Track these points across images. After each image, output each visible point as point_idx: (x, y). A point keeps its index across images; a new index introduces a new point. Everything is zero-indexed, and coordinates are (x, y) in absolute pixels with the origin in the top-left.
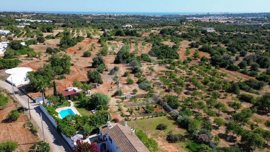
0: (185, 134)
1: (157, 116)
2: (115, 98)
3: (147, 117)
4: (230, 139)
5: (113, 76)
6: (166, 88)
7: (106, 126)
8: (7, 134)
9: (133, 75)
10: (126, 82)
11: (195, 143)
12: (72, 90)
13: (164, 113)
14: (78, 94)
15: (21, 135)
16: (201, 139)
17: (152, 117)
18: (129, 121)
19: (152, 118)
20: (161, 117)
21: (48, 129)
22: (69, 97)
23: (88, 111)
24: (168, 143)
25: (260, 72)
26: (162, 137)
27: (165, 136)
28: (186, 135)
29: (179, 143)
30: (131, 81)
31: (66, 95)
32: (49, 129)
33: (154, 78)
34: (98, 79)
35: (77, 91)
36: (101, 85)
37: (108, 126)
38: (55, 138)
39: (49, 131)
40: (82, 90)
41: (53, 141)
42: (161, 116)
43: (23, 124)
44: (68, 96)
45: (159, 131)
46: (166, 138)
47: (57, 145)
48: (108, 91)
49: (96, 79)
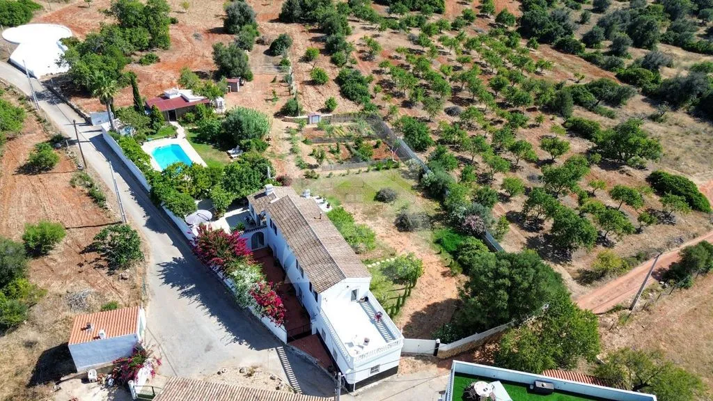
0: (437, 213)
1: (378, 169)
2: (283, 121)
3: (357, 170)
4: (531, 224)
5: (278, 59)
6: (404, 98)
7: (264, 194)
8: (34, 203)
9: (328, 58)
10: (309, 78)
11: (455, 233)
12: (179, 95)
13: (394, 162)
14: (193, 109)
15: (68, 205)
16: (469, 225)
17: (367, 172)
18: (316, 178)
19: (366, 174)
20: (387, 171)
21: (130, 192)
22: (172, 115)
23: (220, 150)
24: (398, 232)
25: (630, 58)
26: (387, 218)
27: (392, 216)
28: (438, 215)
29: (422, 233)
30: (321, 76)
31: (165, 110)
32: (132, 194)
33: (378, 69)
34: (240, 67)
35: (190, 101)
36: (248, 83)
37: (268, 194)
38: (147, 214)
39: (134, 197)
40: (202, 97)
41: (144, 221)
42: (387, 168)
43: (70, 180)
44: (169, 111)
45: (381, 203)
46: (394, 220)
47: (154, 232)
48: (267, 100)
49: (236, 67)
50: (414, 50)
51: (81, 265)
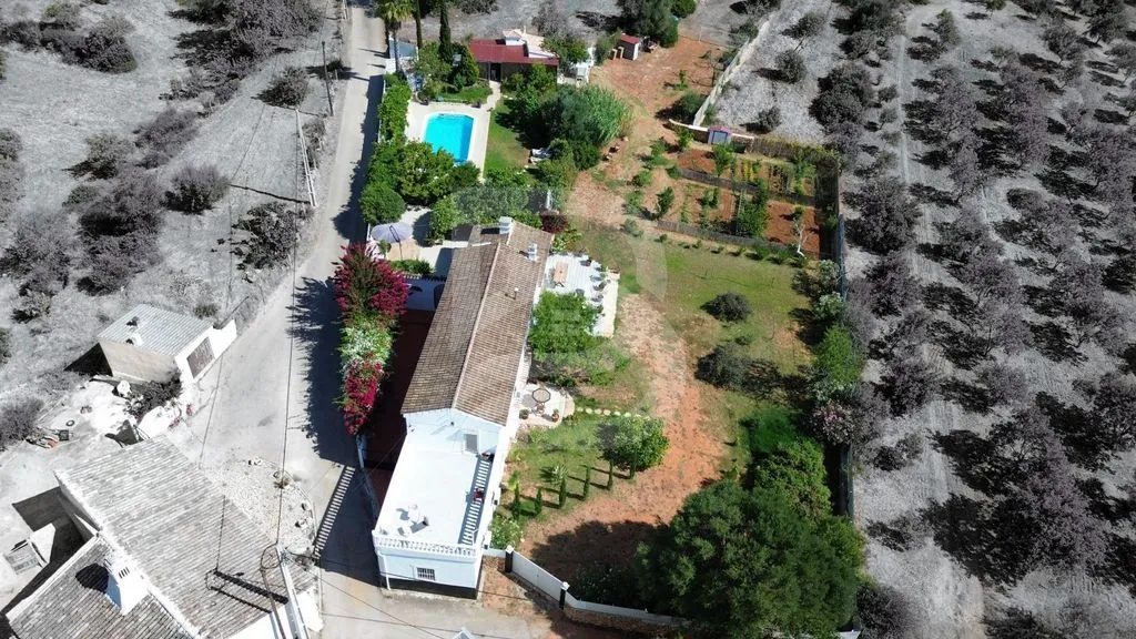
0: (796, 373)
1: (756, 258)
2: (665, 126)
3: (716, 246)
5: (742, 19)
6: (939, 144)
8: (242, 143)
9: (842, 38)
10: (772, 65)
11: (793, 422)
13: (798, 255)
14: (527, 70)
15: (274, 157)
17: (736, 255)
18: (636, 236)
19: (730, 258)
20: (775, 266)
21: (354, 166)
22: (497, 71)
24: (693, 378)
26: (695, 346)
27: (706, 346)
28: (798, 377)
29: (734, 396)
31: (485, 60)
32: (355, 170)
33: (929, 79)
35: (530, 56)
36: (662, 50)
37: (501, 232)
38: (348, 205)
39: (353, 174)
40: (552, 55)
42: (776, 262)
44: (493, 64)
45: (710, 318)
46: (704, 354)
48: (667, 85)
49: (644, 18)
50: (1041, 60)
51: (221, 242)
